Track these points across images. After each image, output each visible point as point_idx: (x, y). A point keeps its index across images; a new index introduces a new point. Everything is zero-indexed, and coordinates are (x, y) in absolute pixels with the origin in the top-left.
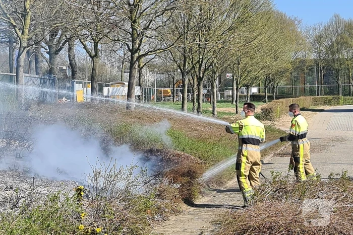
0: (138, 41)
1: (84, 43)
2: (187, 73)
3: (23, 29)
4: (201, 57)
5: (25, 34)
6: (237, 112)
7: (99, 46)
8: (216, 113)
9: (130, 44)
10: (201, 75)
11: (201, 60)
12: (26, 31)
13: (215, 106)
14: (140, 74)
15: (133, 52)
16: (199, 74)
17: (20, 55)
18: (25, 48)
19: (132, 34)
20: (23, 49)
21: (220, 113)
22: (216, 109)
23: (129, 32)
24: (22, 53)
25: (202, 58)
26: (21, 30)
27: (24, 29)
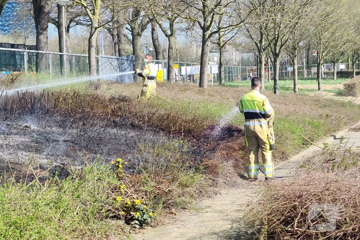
0: (209, 19)
1: (160, 23)
2: (264, 50)
4: (277, 33)
5: (96, 15)
6: (319, 89)
7: (175, 26)
8: (297, 90)
9: (201, 20)
10: (277, 52)
11: (276, 36)
12: (97, 11)
13: (296, 83)
14: (220, 53)
15: (205, 29)
16: (275, 50)
17: (92, 36)
18: (96, 28)
19: (204, 13)
20: (94, 29)
21: (301, 90)
22: (297, 85)
23: (201, 10)
24: (94, 33)
25: (278, 35)
26: (92, 12)
27: (95, 10)
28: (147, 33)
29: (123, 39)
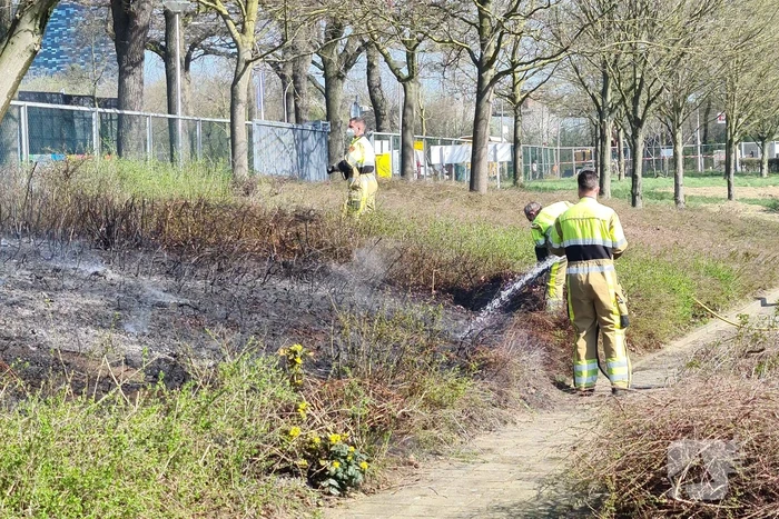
0: (493, 43)
1: (385, 51)
2: (611, 111)
3: (243, 23)
4: (639, 75)
5: (247, 33)
6: (730, 197)
7: (419, 58)
8: (681, 198)
9: (476, 47)
10: (640, 116)
11: (638, 82)
12: (250, 26)
13: (681, 182)
14: (516, 118)
15: (483, 66)
16: (635, 111)
17: (239, 79)
18: (247, 63)
19: (481, 30)
20: (243, 65)
21: (691, 198)
22: (681, 188)
23: (474, 25)
24: (242, 74)
25: (642, 79)
26: (240, 27)
27: (247, 24)
28: (358, 72)
29: (305, 85)
